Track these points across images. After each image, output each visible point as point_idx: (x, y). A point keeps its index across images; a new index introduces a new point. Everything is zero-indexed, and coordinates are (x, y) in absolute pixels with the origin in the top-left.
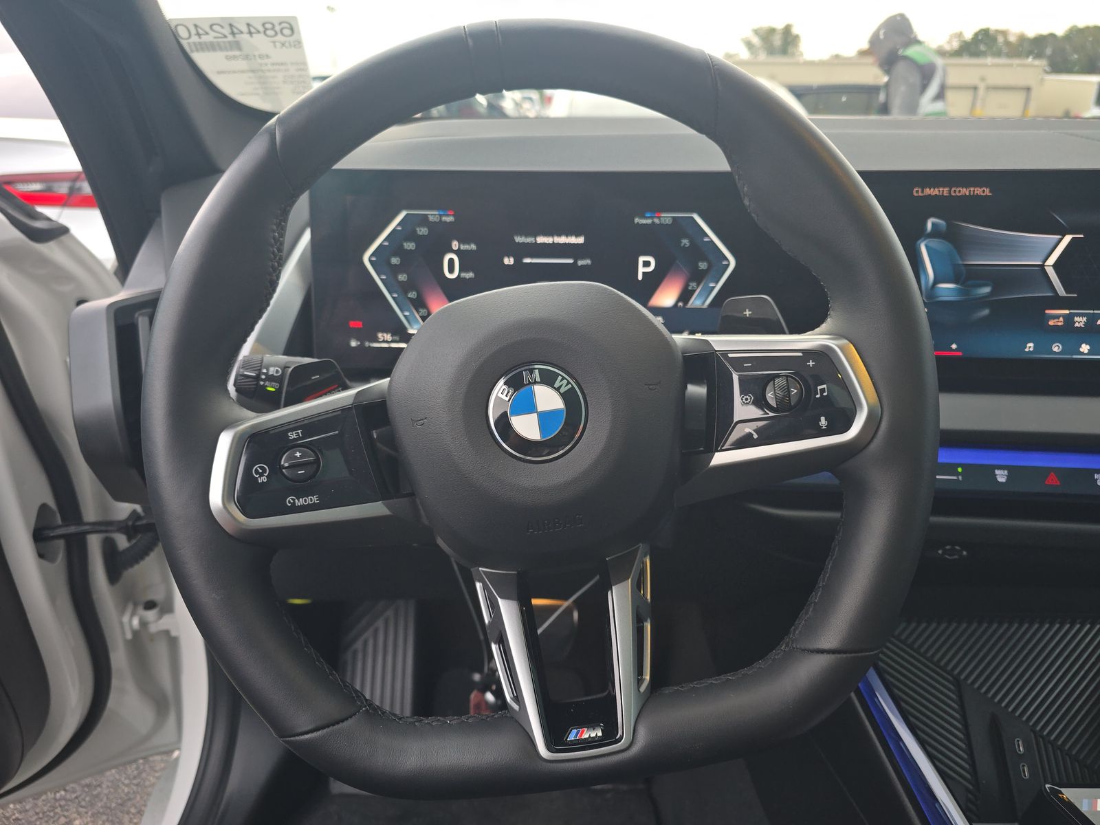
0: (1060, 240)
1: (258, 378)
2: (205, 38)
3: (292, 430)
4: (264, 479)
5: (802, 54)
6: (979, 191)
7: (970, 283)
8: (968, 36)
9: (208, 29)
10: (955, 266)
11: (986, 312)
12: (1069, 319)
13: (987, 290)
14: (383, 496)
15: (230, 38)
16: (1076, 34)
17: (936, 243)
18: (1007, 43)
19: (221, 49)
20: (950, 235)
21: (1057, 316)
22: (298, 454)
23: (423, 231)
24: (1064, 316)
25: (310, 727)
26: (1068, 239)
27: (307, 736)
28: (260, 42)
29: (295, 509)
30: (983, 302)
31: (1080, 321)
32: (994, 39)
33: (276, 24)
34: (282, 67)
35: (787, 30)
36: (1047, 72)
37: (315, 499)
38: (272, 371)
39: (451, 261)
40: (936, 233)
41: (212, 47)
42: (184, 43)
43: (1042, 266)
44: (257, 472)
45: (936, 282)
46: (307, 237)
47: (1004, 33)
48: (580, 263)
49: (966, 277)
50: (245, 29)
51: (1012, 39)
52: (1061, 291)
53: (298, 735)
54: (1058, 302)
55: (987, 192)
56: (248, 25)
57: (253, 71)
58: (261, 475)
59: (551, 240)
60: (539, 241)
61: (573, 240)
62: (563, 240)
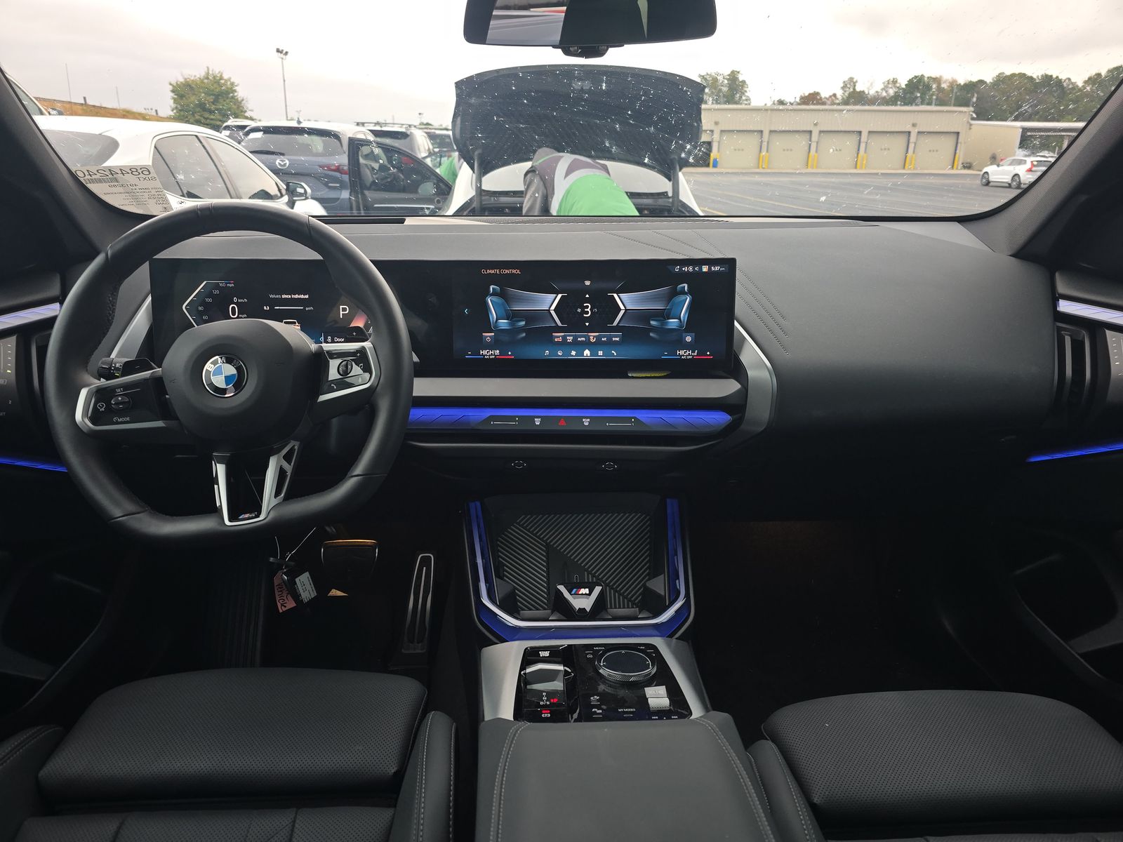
0: (556, 297)
1: (110, 368)
2: (94, 177)
3: (118, 388)
4: (103, 409)
5: (748, 99)
6: (514, 271)
7: (515, 319)
8: (903, 83)
9: (96, 173)
10: (506, 311)
11: (524, 335)
12: (564, 337)
13: (523, 323)
14: (163, 418)
15: (110, 176)
16: (1003, 81)
17: (495, 299)
18: (939, 89)
19: (105, 182)
20: (502, 294)
21: (558, 337)
22: (120, 399)
23: (217, 292)
24: (562, 336)
25: (121, 515)
26: (560, 296)
27: (121, 519)
28: (130, 178)
29: (118, 423)
30: (522, 329)
31: (570, 339)
32: (928, 87)
33: (139, 169)
34: (147, 191)
35: (733, 77)
36: (973, 119)
37: (128, 419)
38: (118, 365)
39: (233, 308)
40: (495, 294)
41: (99, 181)
42: (82, 179)
43: (549, 310)
44: (99, 406)
45: (497, 320)
46: (149, 299)
47: (937, 80)
48: (307, 309)
49: (512, 316)
50: (120, 172)
51: (944, 86)
52: (559, 324)
53: (117, 518)
54: (558, 329)
55: (518, 272)
56: (121, 170)
57: (127, 193)
58: (101, 408)
59: (290, 296)
60: (283, 296)
61: (302, 296)
62: (297, 296)
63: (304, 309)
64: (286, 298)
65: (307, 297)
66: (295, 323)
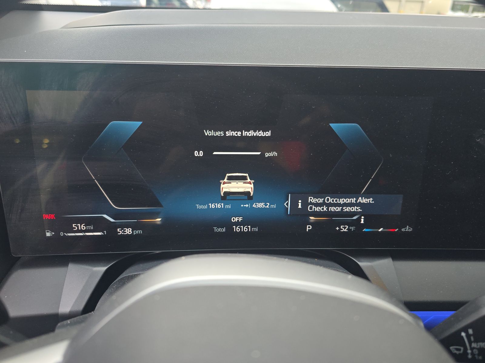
48: (267, 155)
59: (239, 134)
60: (228, 134)
61: (261, 134)
62: (251, 133)
63: (263, 155)
64: (233, 137)
65: (268, 134)
66: (244, 178)
